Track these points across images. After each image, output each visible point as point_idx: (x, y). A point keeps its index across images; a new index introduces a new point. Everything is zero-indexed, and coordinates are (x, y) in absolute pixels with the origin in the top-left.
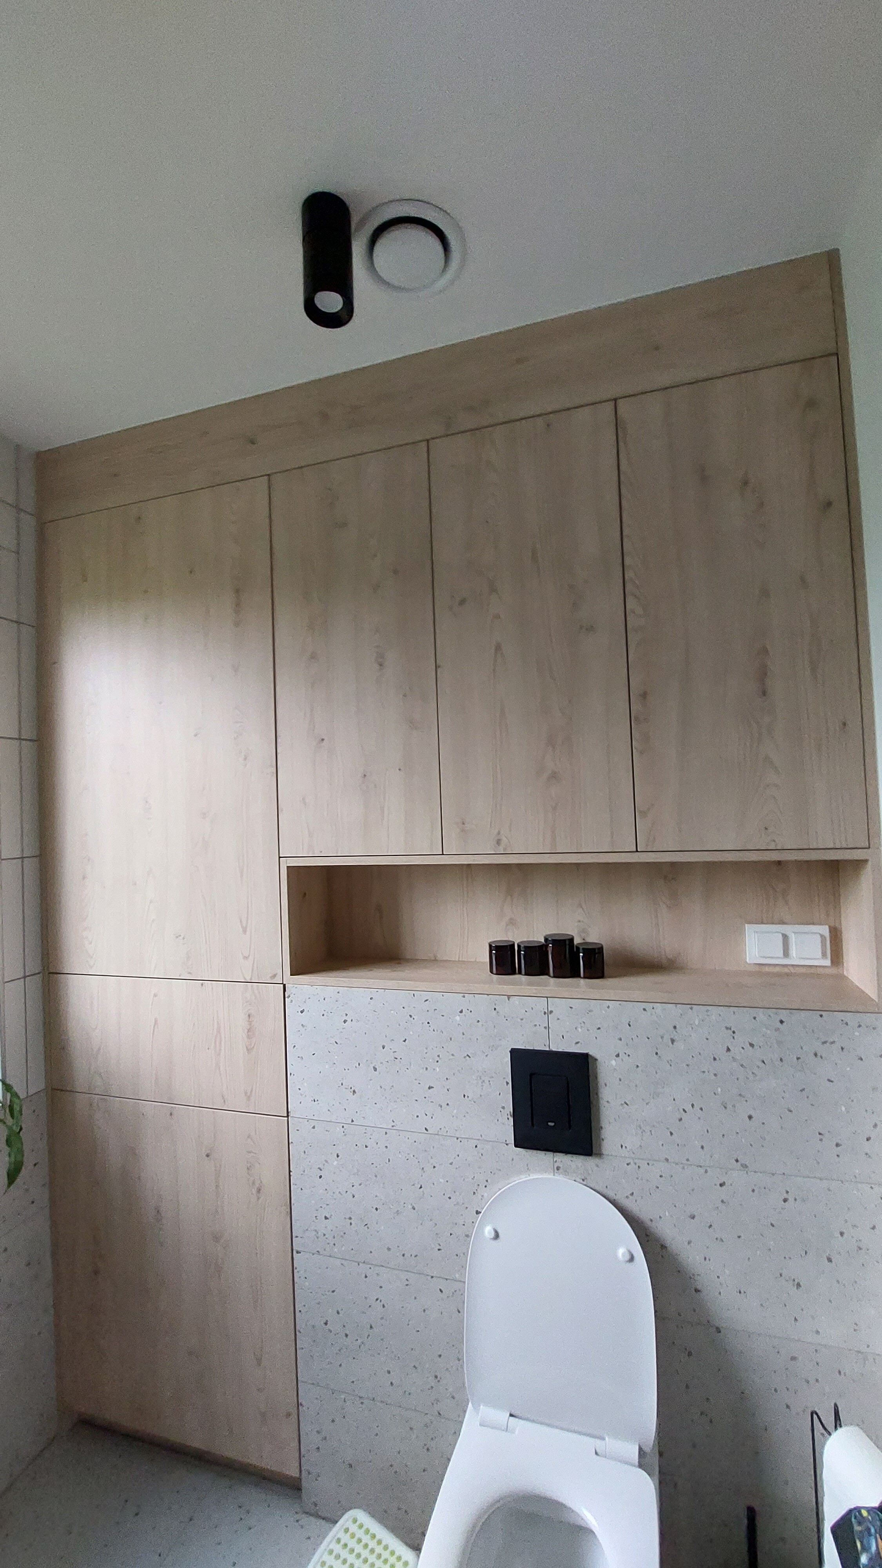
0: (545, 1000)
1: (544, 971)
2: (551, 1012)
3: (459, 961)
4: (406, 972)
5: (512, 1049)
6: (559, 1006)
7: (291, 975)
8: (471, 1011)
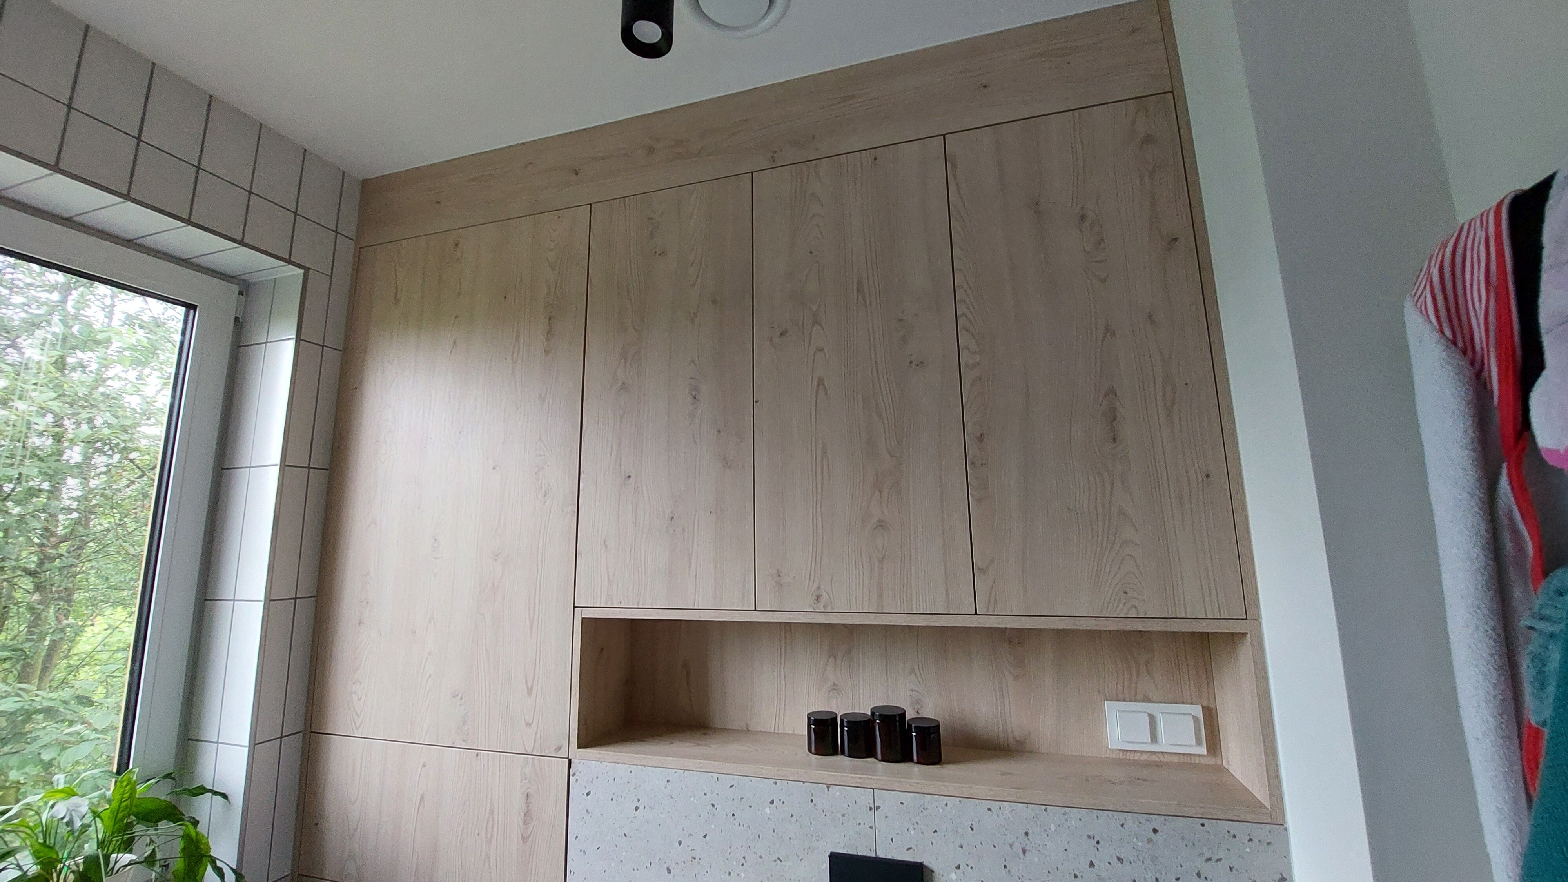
0: (870, 793)
1: (870, 753)
2: (878, 808)
3: (774, 732)
4: (712, 747)
5: (832, 853)
6: (888, 800)
7: (579, 747)
8: (783, 802)
